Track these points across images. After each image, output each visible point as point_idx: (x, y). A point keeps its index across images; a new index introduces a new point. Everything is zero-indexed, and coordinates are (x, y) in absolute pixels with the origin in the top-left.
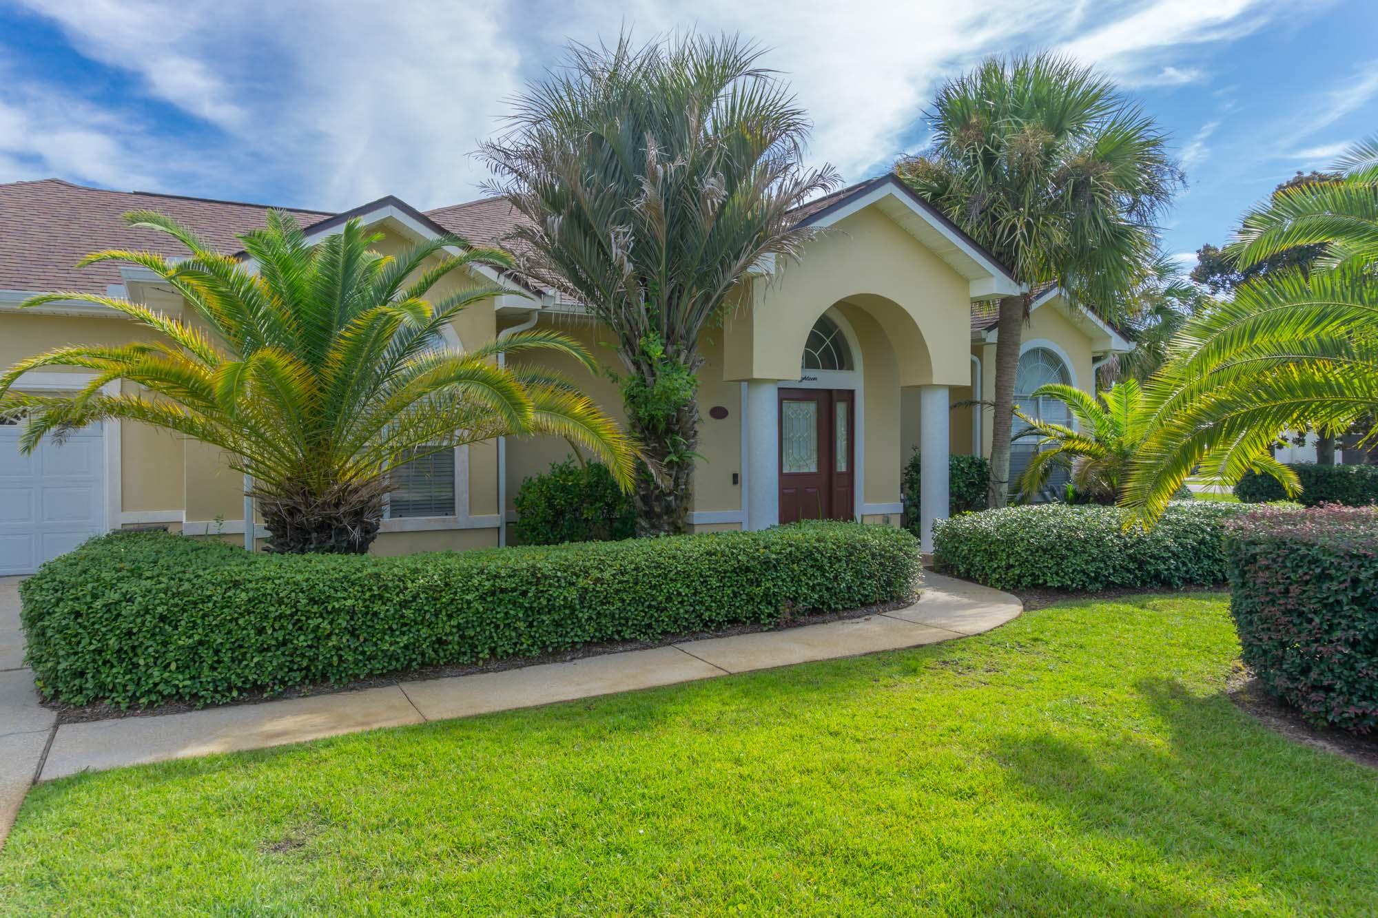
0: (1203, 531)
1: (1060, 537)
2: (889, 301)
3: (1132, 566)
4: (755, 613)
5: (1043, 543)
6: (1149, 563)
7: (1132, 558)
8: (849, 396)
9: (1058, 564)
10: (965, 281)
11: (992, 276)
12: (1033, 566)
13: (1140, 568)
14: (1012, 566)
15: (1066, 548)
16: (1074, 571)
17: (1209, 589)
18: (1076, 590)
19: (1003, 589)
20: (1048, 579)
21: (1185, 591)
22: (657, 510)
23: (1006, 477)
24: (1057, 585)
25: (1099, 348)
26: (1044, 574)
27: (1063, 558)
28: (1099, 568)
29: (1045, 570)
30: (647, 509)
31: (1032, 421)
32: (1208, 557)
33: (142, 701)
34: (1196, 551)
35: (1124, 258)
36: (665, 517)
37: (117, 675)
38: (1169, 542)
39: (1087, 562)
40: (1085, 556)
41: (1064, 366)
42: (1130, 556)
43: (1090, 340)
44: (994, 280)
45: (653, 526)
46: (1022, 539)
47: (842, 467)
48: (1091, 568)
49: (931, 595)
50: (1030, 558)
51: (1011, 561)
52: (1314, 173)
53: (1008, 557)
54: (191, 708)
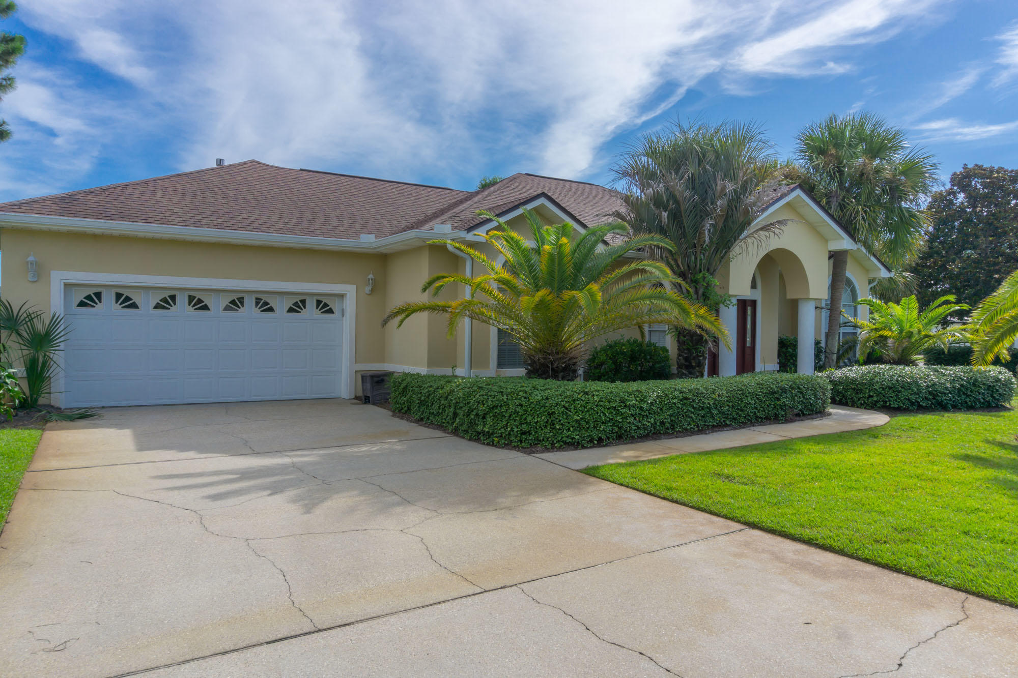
0: (962, 380)
1: (897, 381)
2: (793, 253)
3: (931, 397)
4: (776, 414)
5: (890, 384)
6: (939, 396)
7: (930, 393)
8: (754, 303)
9: (897, 395)
10: (826, 241)
11: (843, 239)
12: (884, 396)
13: (934, 399)
14: (872, 396)
15: (901, 388)
16: (905, 398)
17: (964, 411)
18: (905, 409)
19: (865, 408)
20: (892, 403)
21: (953, 411)
22: (694, 364)
23: (836, 351)
24: (896, 406)
25: (872, 276)
26: (889, 400)
27: (900, 392)
28: (916, 398)
29: (891, 399)
30: (687, 364)
31: (850, 318)
32: (964, 394)
33: (556, 445)
34: (959, 390)
35: (912, 230)
36: (697, 368)
37: (547, 432)
38: (948, 385)
39: (911, 395)
40: (910, 391)
41: (854, 287)
42: (929, 392)
43: (867, 270)
44: (845, 241)
45: (690, 373)
46: (877, 382)
47: (749, 344)
48: (913, 398)
49: (835, 411)
50: (883, 392)
51: (871, 394)
52: (976, 165)
53: (869, 392)
54: (576, 449)
